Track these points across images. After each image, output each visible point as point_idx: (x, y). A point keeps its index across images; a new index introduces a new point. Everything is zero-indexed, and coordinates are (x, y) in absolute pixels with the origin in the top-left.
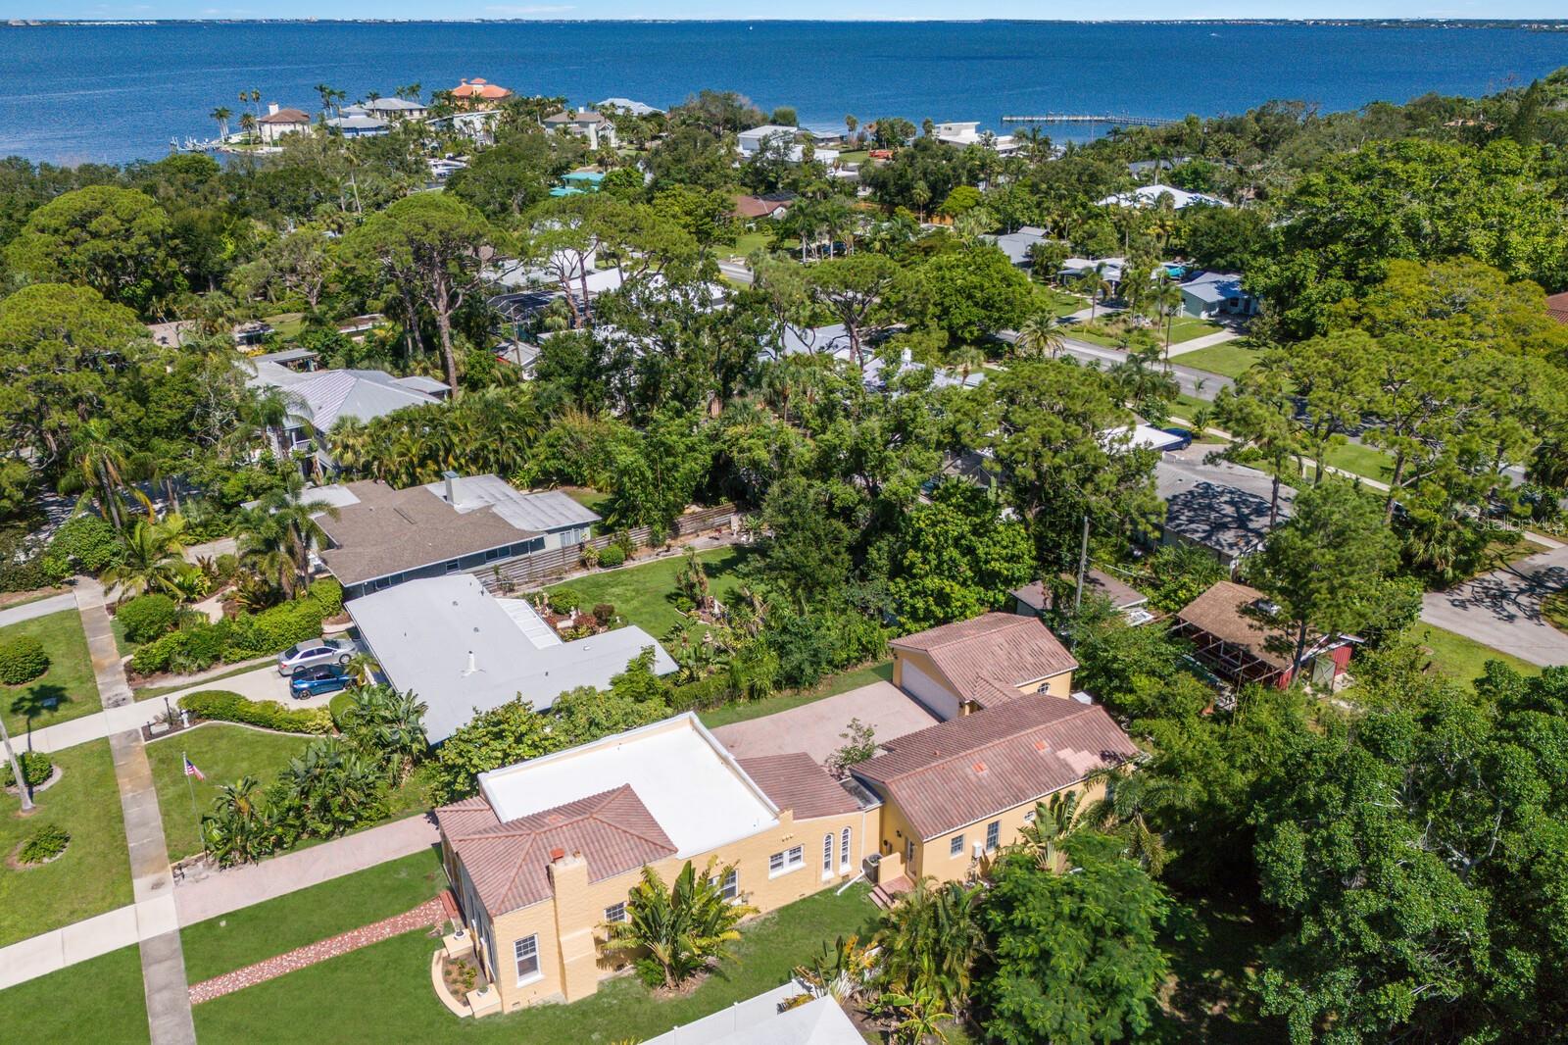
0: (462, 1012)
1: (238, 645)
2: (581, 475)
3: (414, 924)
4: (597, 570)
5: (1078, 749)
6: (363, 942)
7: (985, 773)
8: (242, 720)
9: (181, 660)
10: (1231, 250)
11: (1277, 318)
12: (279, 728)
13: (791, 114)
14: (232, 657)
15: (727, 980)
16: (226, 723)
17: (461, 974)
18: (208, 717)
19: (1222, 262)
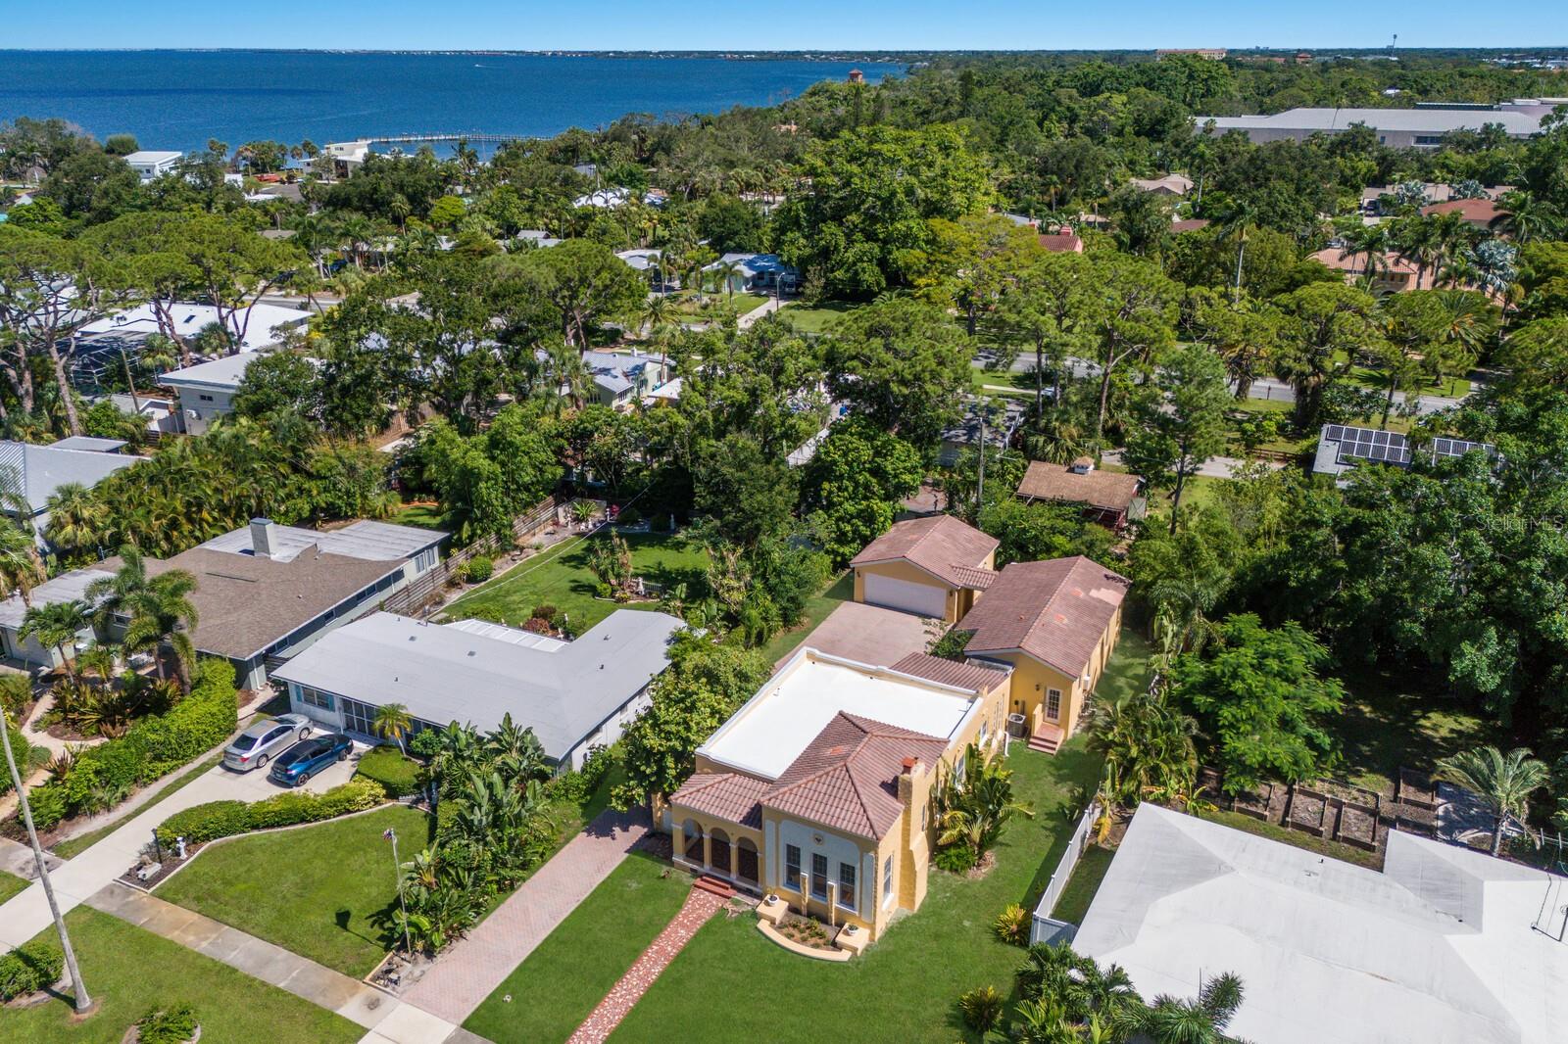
0: (844, 956)
1: (158, 758)
2: (350, 505)
3: (699, 917)
4: (469, 588)
5: (1098, 588)
6: (672, 951)
7: (1066, 621)
8: (255, 827)
9: (99, 794)
10: (736, 233)
11: (823, 280)
12: (316, 818)
13: (130, 141)
14: (153, 775)
15: (1007, 845)
16: (233, 837)
17: (802, 932)
18: (207, 838)
19: (732, 244)
